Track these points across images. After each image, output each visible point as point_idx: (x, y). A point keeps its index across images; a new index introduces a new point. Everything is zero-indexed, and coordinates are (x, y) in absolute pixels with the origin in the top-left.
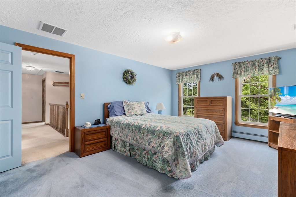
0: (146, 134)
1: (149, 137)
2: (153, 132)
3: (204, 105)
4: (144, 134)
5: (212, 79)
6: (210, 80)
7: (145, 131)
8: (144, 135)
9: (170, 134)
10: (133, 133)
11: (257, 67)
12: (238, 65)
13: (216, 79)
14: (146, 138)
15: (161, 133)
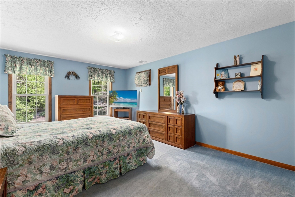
0: (122, 138)
1: (127, 139)
2: (130, 133)
3: (71, 105)
4: (119, 139)
5: (68, 76)
6: (65, 78)
7: (120, 136)
8: (120, 141)
9: (144, 128)
10: (99, 147)
11: (104, 75)
12: (93, 69)
13: (72, 77)
14: (123, 143)
15: (137, 130)
